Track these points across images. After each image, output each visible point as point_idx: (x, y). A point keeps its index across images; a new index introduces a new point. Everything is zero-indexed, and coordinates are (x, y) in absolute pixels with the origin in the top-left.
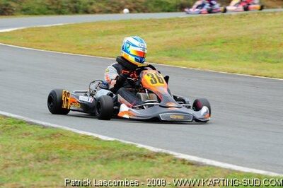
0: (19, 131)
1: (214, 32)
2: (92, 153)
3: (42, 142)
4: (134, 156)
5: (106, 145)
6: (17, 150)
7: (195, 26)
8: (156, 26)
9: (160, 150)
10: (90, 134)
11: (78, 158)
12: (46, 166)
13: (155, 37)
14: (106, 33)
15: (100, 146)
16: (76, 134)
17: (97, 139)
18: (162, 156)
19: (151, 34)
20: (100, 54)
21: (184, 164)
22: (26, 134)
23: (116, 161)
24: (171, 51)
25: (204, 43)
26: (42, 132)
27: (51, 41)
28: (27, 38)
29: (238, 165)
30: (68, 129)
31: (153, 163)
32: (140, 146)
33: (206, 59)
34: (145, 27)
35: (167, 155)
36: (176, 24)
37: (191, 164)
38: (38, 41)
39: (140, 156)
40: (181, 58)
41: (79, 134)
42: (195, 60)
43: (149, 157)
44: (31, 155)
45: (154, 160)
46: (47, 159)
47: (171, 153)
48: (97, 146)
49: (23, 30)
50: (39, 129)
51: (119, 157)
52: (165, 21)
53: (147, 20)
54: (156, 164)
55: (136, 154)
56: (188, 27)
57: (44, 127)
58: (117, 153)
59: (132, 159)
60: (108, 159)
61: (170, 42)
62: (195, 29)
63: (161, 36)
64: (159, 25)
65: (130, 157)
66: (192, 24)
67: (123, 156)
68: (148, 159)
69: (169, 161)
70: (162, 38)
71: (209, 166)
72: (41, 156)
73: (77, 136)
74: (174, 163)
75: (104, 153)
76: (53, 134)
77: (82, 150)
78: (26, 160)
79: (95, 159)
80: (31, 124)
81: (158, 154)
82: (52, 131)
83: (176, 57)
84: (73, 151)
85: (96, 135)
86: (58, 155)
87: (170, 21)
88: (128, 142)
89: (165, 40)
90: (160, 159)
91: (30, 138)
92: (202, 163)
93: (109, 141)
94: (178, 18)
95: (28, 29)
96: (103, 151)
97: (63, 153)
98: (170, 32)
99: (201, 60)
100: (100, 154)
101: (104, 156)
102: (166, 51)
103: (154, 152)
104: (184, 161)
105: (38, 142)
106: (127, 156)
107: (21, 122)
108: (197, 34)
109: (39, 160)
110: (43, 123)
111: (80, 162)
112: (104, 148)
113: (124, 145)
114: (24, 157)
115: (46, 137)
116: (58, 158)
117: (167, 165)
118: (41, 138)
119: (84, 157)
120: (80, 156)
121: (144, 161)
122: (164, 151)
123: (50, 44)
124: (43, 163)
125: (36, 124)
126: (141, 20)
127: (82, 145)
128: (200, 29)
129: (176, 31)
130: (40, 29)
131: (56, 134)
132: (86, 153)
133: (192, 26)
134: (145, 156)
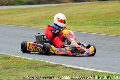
1: (50, 13)
4: (47, 66)
5: (33, 61)
7: (41, 11)
11: (23, 67)
12: (10, 71)
13: (24, 16)
15: (30, 62)
16: (16, 57)
18: (59, 66)
19: (22, 14)
24: (34, 21)
25: (46, 18)
29: (95, 69)
32: (47, 62)
34: (18, 12)
35: (61, 65)
36: (31, 10)
37: (74, 69)
43: (54, 66)
45: (56, 68)
46: (9, 68)
47: (63, 64)
51: (40, 67)
53: (18, 9)
54: (59, 69)
56: (37, 11)
58: (39, 65)
59: (47, 68)
60: (36, 68)
64: (24, 11)
67: (42, 66)
68: (54, 68)
69: (64, 68)
70: (27, 16)
71: (83, 70)
72: (6, 67)
74: (67, 69)
76: (6, 57)
79: (30, 68)
81: (57, 65)
82: (4, 56)
83: (37, 24)
84: (19, 64)
86: (13, 66)
87: (28, 9)
92: (78, 68)
96: (33, 64)
98: (30, 13)
101: (34, 66)
104: (70, 68)
105: (1, 61)
106: (44, 66)
108: (42, 14)
113: (40, 61)
115: (3, 59)
116: (15, 68)
117: (64, 70)
118: (1, 59)
119: (25, 67)
121: (53, 68)
122: (59, 64)
124: (8, 70)
126: (16, 9)
128: (43, 12)
129: (33, 13)
132: (25, 65)
133: (39, 11)
134: (51, 66)
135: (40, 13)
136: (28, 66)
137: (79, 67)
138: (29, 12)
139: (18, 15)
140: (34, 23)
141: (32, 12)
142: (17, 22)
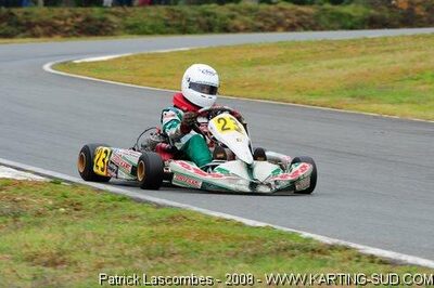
0: (119, 212)
1: (422, 61)
2: (232, 247)
3: (154, 229)
4: (296, 251)
5: (254, 234)
6: (117, 241)
7: (392, 51)
8: (333, 50)
9: (336, 241)
10: (228, 217)
11: (210, 253)
12: (160, 266)
13: (331, 68)
14: (255, 63)
15: (244, 235)
16: (207, 217)
17: (240, 225)
18: (340, 251)
19: (324, 63)
20: (245, 93)
21: (373, 262)
22: (130, 217)
23: (268, 258)
24: (355, 89)
25: (406, 77)
26: (155, 214)
27: (170, 75)
28: (134, 69)
30: (195, 209)
31: (326, 261)
32: (306, 235)
33: (408, 102)
34: (315, 52)
35: (347, 248)
36: (363, 49)
37: (383, 262)
38: (151, 75)
39: (306, 250)
40: (370, 99)
41: (212, 217)
42: (393, 103)
43: (319, 251)
44: (139, 248)
45: (327, 257)
46: (163, 255)
47: (353, 245)
48: (239, 235)
49: (127, 58)
50: (151, 210)
51: (272, 252)
52: (346, 43)
54: (329, 263)
55: (298, 247)
56: (382, 52)
57: (159, 206)
58: (269, 245)
59: (293, 255)
60: (255, 255)
61: (354, 75)
62: (391, 55)
63: (340, 66)
64: (337, 49)
65: (290, 252)
66: (387, 48)
67: (278, 250)
68: (317, 256)
69: (350, 259)
70: (341, 70)
71: (412, 265)
72: (153, 250)
73: (208, 220)
74: (357, 261)
75: (250, 246)
76: (173, 218)
77: (216, 242)
78: (130, 257)
79: (236, 255)
80: (138, 201)
81: (332, 247)
82: (171, 213)
83: (363, 98)
84: (202, 242)
85: (238, 219)
86: (179, 249)
87: (355, 43)
88: (286, 229)
89: (346, 73)
90: (337, 255)
91: (137, 224)
92: (400, 261)
93: (258, 227)
94: (365, 38)
95: (136, 57)
96: (249, 242)
97: (187, 245)
98: (354, 60)
99: (401, 102)
100: (243, 247)
101: (249, 250)
102: (347, 89)
103: (327, 244)
104: (372, 258)
105: (150, 229)
106: (285, 250)
107: (124, 199)
108: (394, 63)
109: (149, 257)
110: (157, 200)
111: (212, 259)
112: (250, 238)
113: (281, 234)
114: (127, 252)
115: (162, 222)
116: (179, 253)
117: (346, 264)
118: (153, 223)
119: (220, 252)
120: (212, 250)
121: (312, 258)
122: (343, 243)
123: (169, 79)
124: (156, 262)
125: (147, 202)
126: (309, 42)
127: (216, 234)
128: (400, 56)
129: (364, 58)
130: (154, 56)
131: (177, 218)
132: (223, 246)
133: (387, 51)
134: (313, 250)
135: (389, 58)
136: (230, 249)
137: (404, 257)
138: (352, 56)
139: (312, 65)
140: (353, 96)
141: (364, 53)
142: (299, 92)
